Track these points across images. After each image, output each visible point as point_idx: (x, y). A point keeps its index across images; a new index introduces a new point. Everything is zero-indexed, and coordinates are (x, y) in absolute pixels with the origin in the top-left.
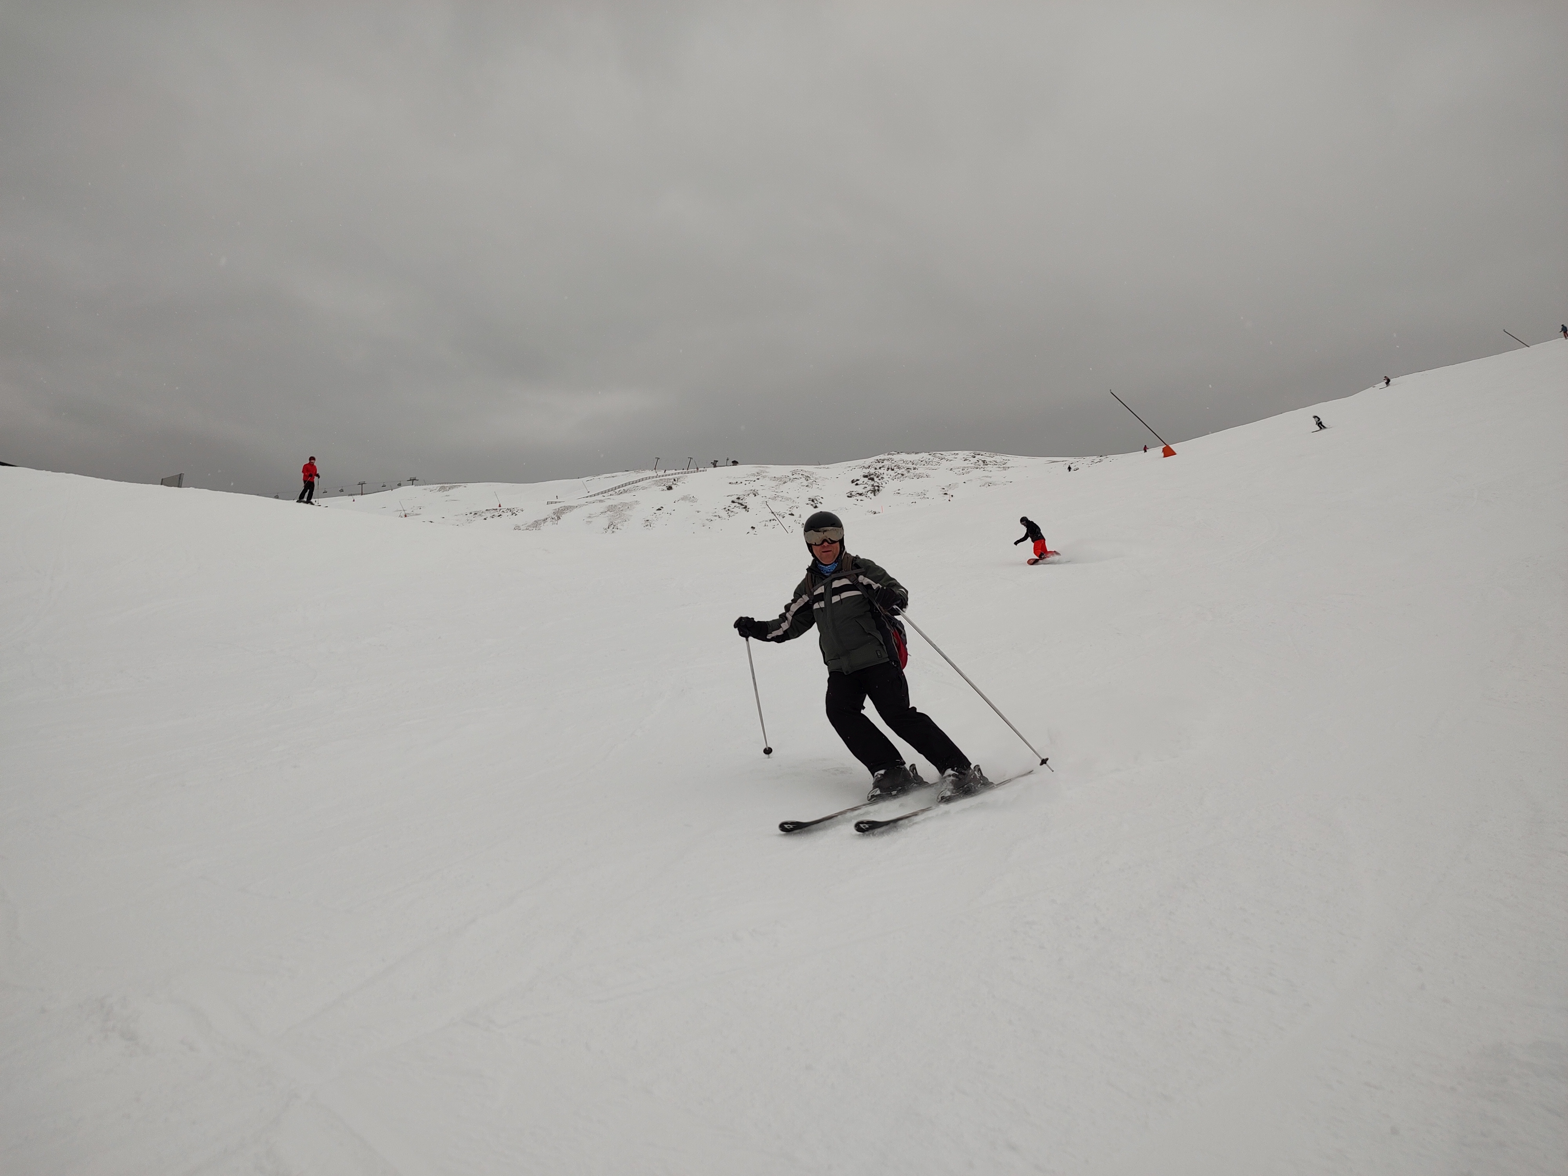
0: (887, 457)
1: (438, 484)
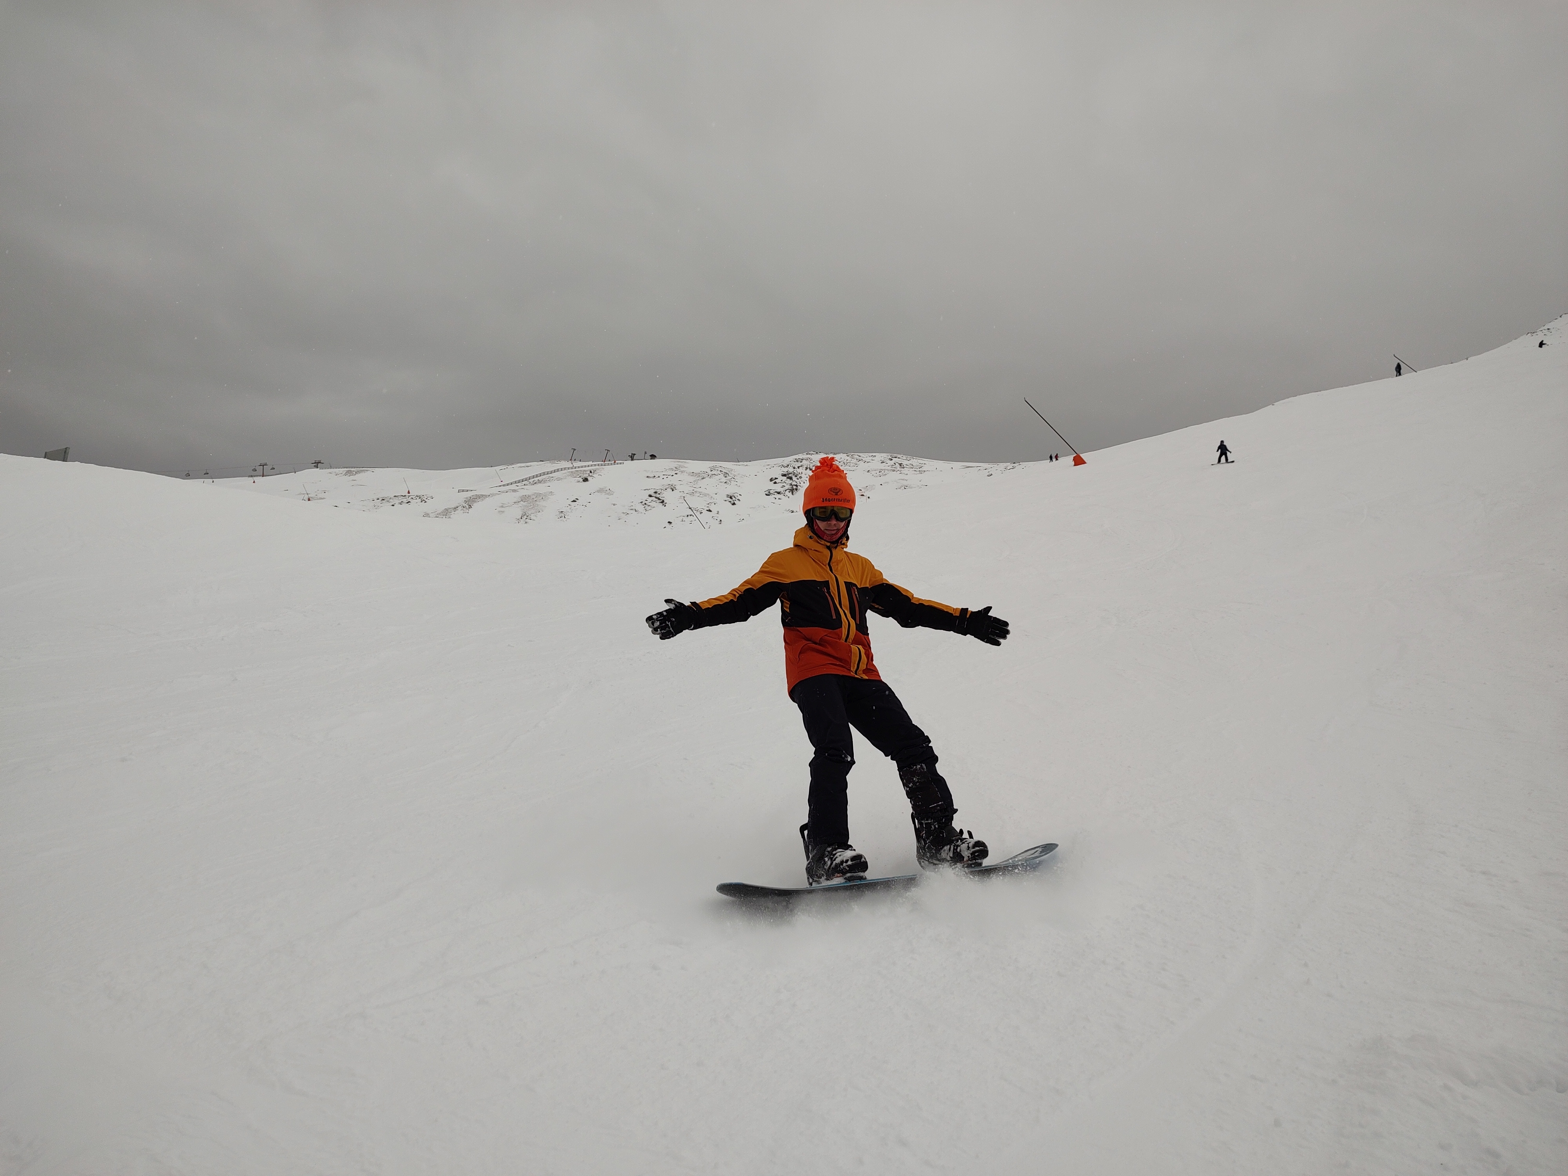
0: (805, 456)
1: (344, 468)
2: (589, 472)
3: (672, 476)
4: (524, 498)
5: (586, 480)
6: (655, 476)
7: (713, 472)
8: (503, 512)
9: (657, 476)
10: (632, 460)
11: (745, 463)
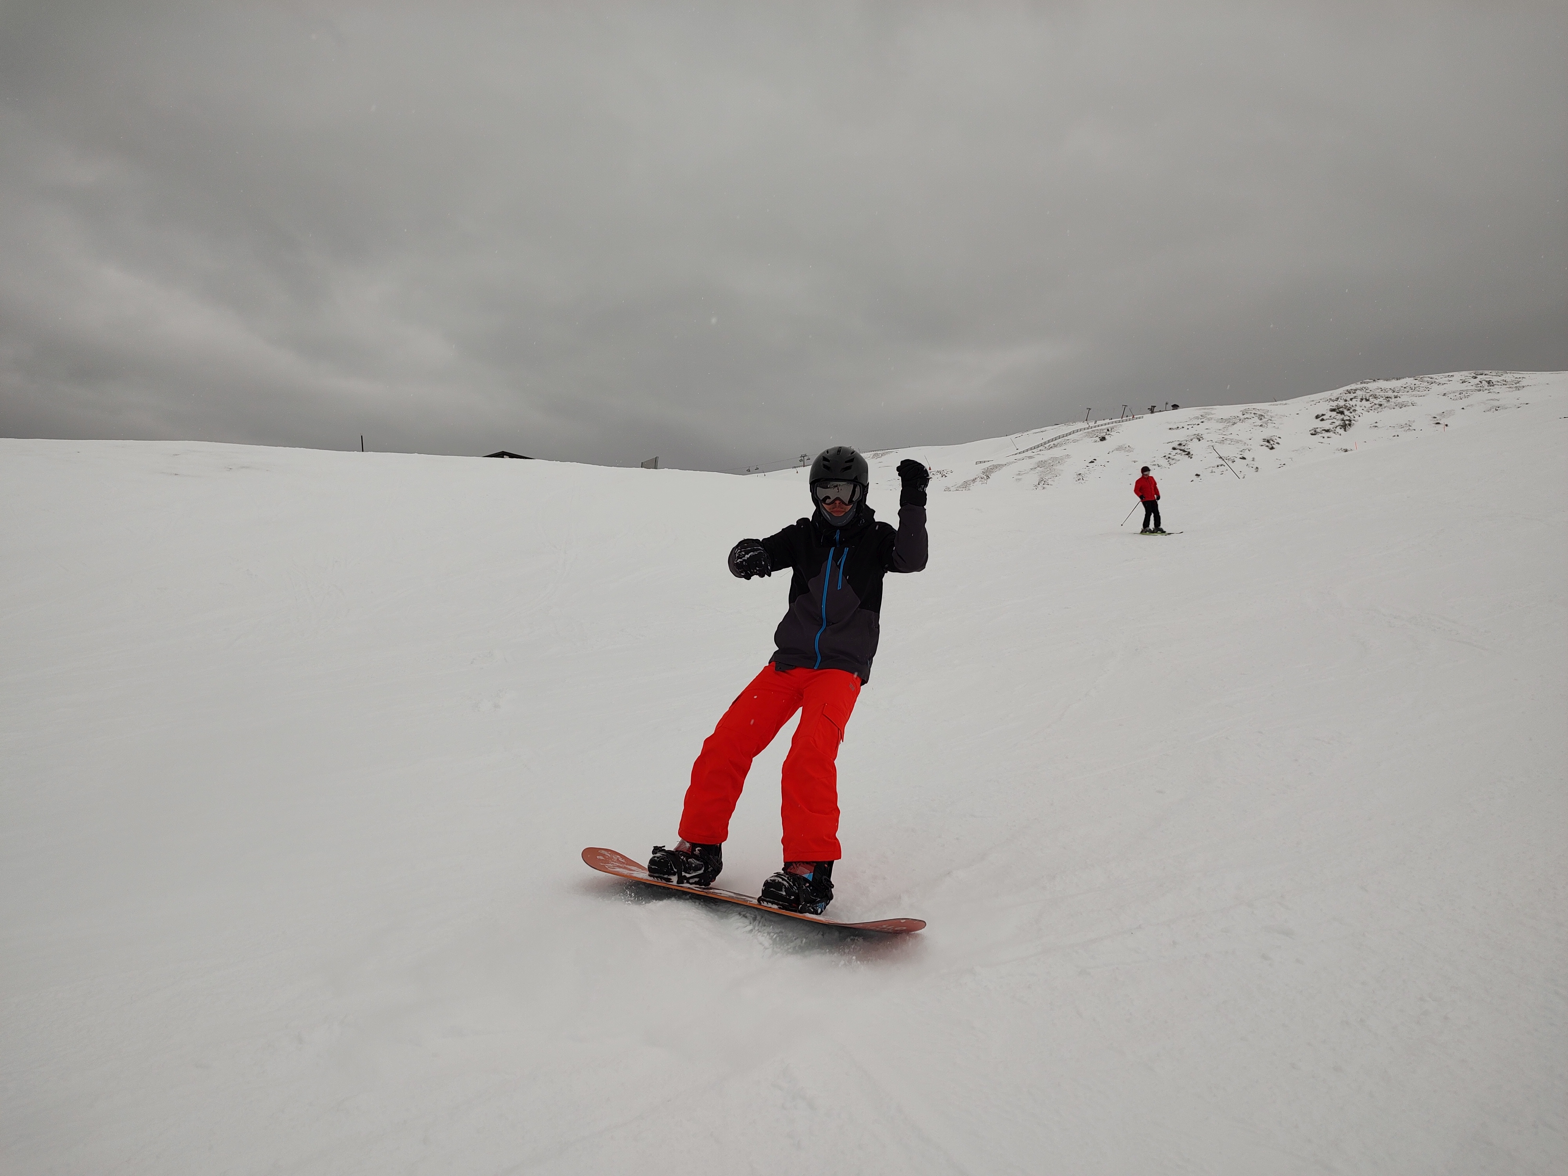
0: (1359, 386)
2: (1106, 430)
3: (1198, 424)
4: (1041, 464)
5: (1103, 439)
6: (1178, 427)
7: (1245, 416)
8: (1020, 479)
9: (1181, 427)
10: (1152, 412)
11: (1284, 402)
